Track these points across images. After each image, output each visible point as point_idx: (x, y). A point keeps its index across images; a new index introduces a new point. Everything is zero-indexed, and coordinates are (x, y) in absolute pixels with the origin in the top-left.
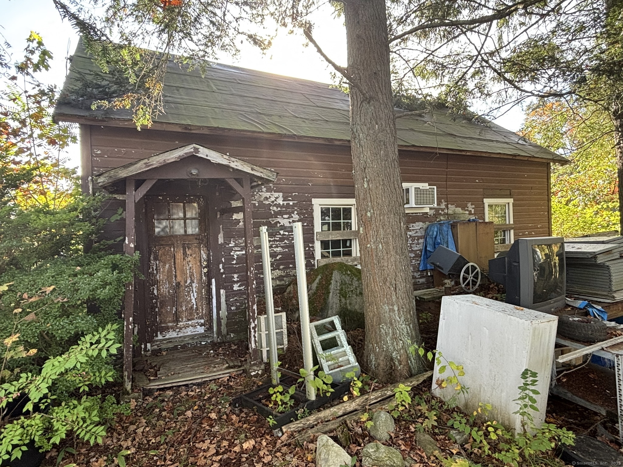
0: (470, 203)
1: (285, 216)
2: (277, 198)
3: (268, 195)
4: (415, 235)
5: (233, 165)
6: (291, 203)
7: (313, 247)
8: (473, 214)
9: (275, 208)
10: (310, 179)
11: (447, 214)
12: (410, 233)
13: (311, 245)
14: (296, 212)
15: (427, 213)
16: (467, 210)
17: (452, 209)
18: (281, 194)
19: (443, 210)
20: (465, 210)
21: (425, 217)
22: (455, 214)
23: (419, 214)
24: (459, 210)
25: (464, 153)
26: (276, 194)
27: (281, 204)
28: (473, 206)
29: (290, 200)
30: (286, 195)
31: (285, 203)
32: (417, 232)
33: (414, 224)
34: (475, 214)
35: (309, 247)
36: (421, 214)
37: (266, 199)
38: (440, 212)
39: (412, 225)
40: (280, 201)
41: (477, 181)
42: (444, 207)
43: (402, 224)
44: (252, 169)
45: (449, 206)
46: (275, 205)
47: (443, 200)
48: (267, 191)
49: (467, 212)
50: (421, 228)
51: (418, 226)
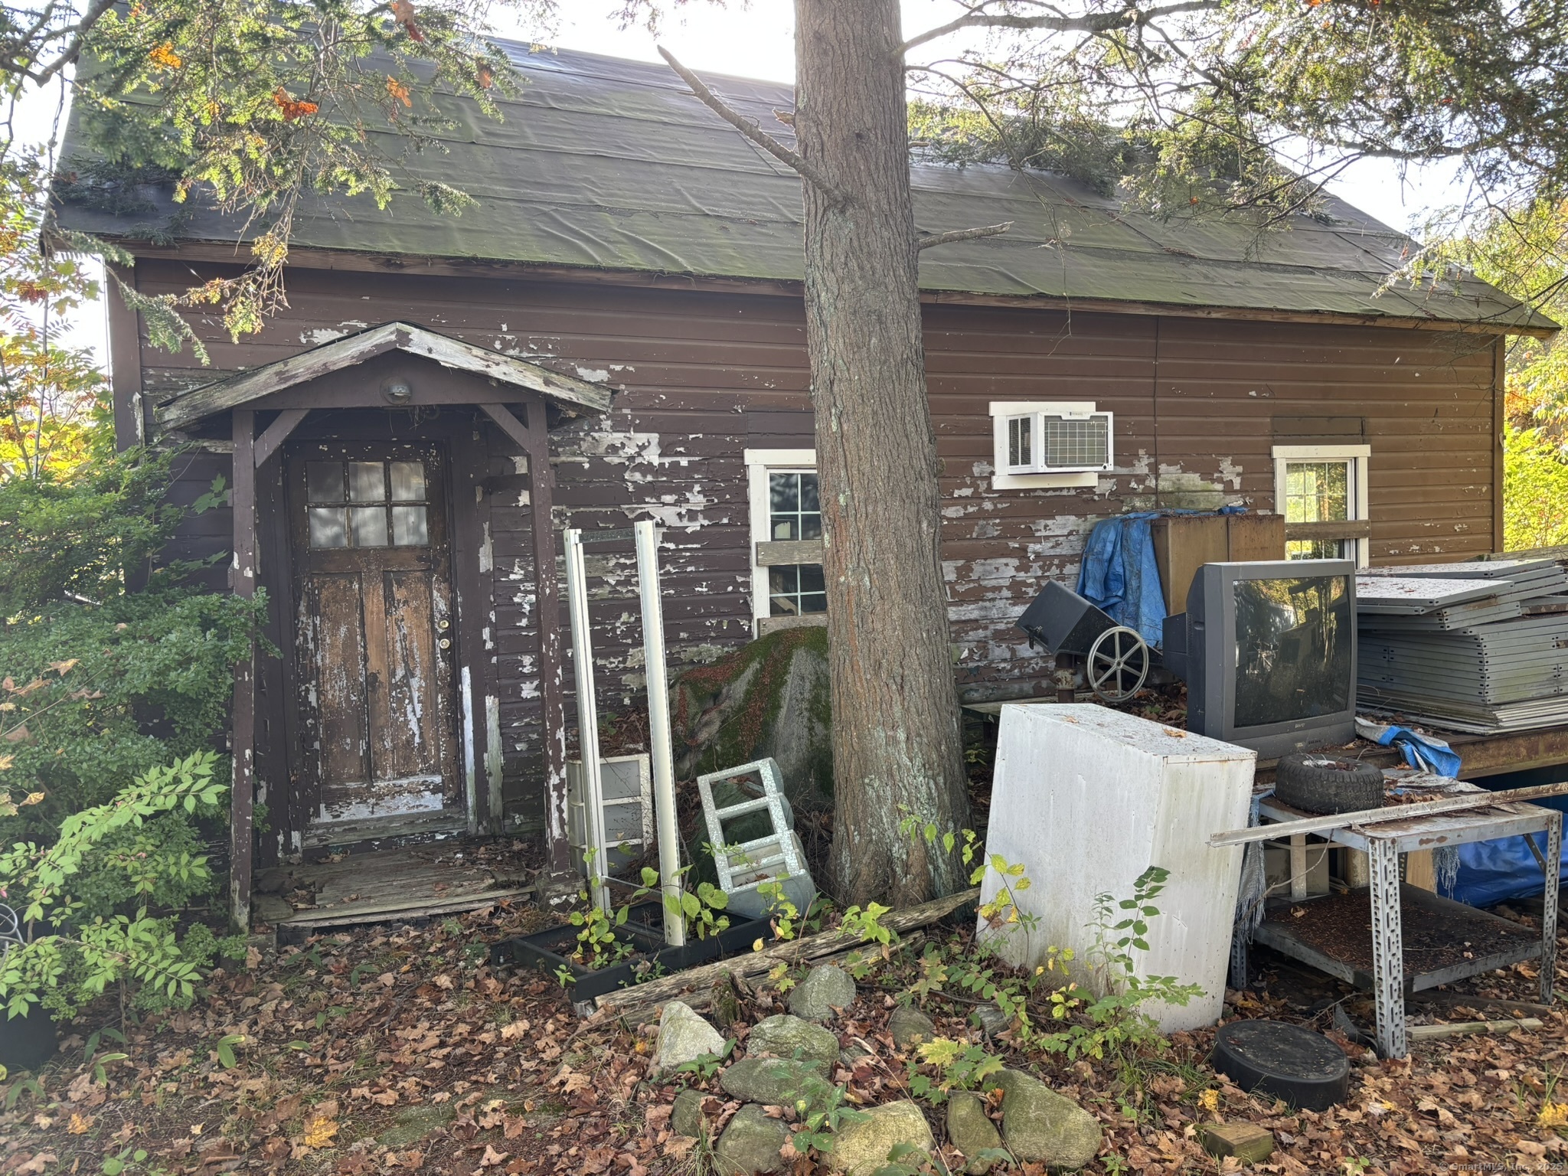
0: (1229, 460)
1: (668, 498)
2: (642, 448)
3: (617, 438)
4: (1052, 552)
5: (496, 372)
6: (684, 462)
7: (747, 585)
8: (1236, 492)
9: (638, 476)
10: (738, 393)
11: (1156, 492)
12: (1038, 547)
13: (740, 579)
14: (697, 488)
15: (1090, 489)
16: (1220, 480)
17: (1170, 476)
18: (655, 437)
19: (1140, 479)
20: (1213, 481)
21: (1086, 501)
22: (1179, 490)
23: (1065, 493)
24: (1193, 480)
25: (1200, 314)
26: (641, 438)
27: (656, 463)
28: (1240, 469)
29: (681, 454)
30: (671, 438)
31: (667, 461)
32: (1058, 544)
33: (1049, 522)
34: (1242, 491)
35: (737, 585)
36: (1073, 493)
37: (613, 449)
38: (1133, 485)
39: (1043, 522)
40: (653, 456)
41: (1253, 393)
42: (1146, 470)
43: (924, 525)
44: (547, 382)
45: (1163, 467)
46: (640, 468)
47: (1141, 452)
48: (615, 429)
49: (1219, 487)
50: (1070, 533)
51: (1064, 526)
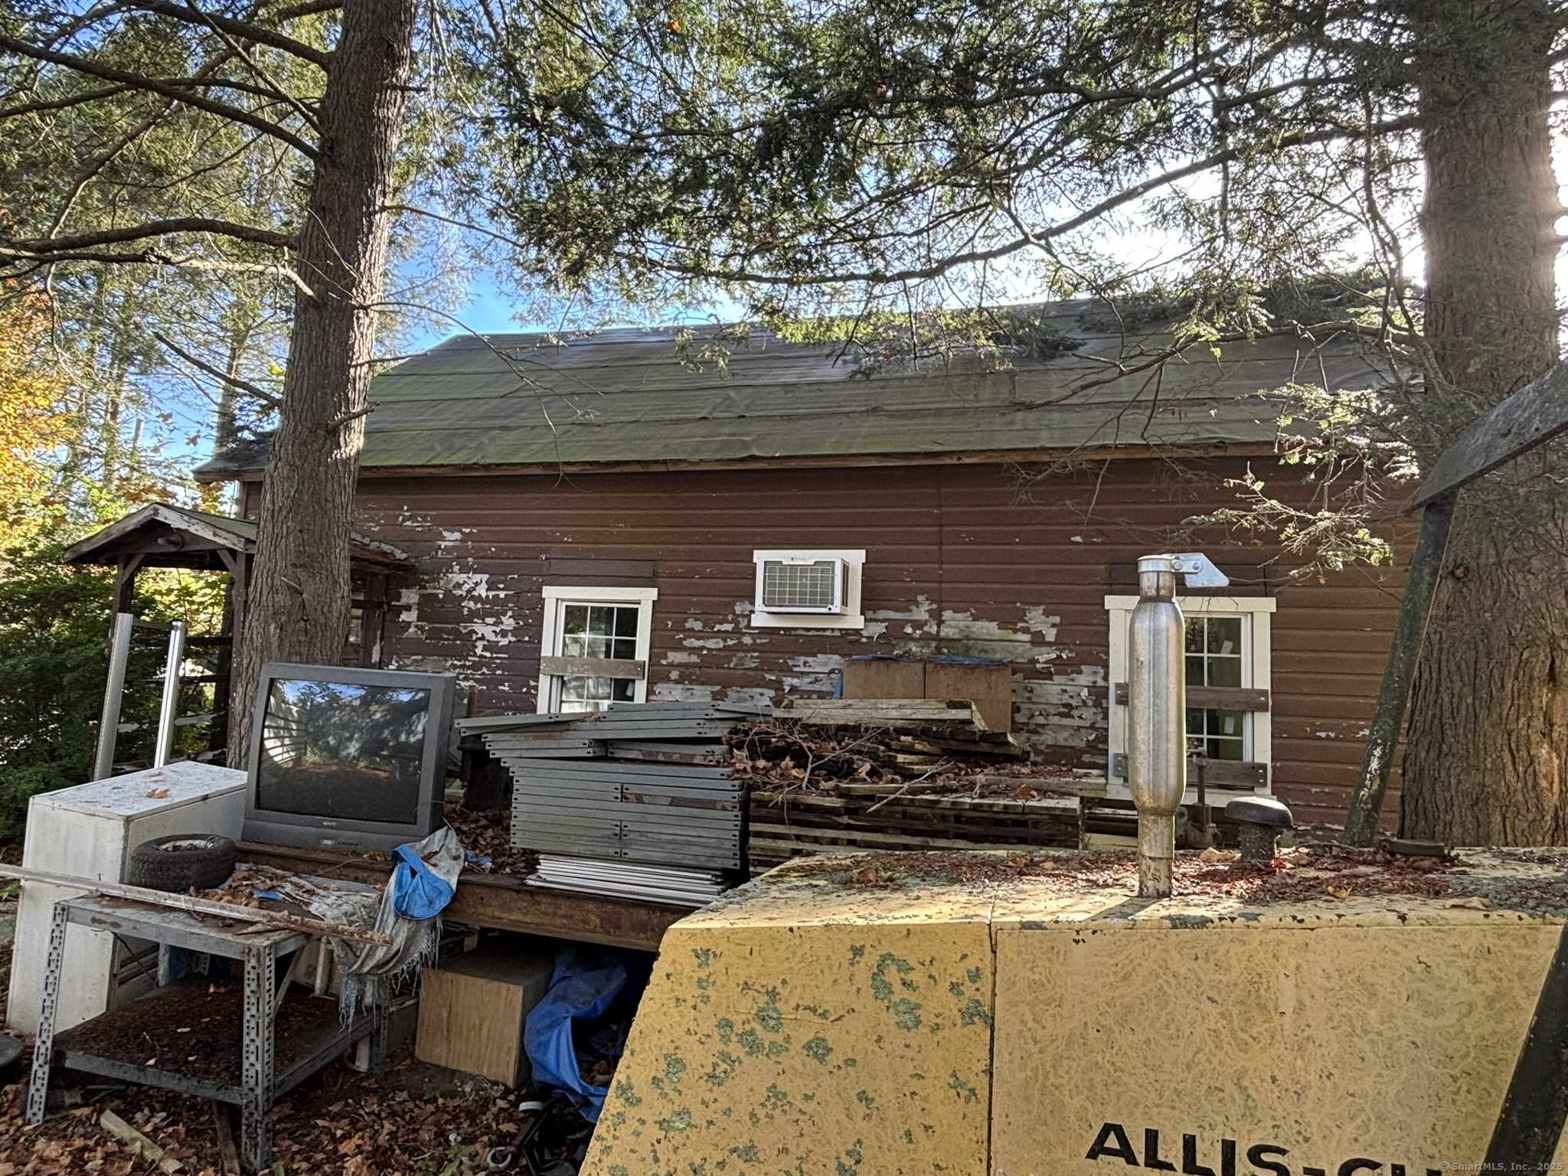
0: (1041, 609)
1: (489, 620)
2: (477, 584)
3: (461, 578)
4: (810, 688)
5: (192, 529)
6: (502, 595)
7: (536, 688)
8: (1050, 644)
9: (472, 604)
10: (544, 546)
11: (937, 638)
12: (796, 681)
13: (532, 683)
14: (510, 613)
15: (857, 631)
16: (1026, 631)
17: (955, 624)
18: (486, 577)
19: (918, 625)
20: (1015, 631)
21: (851, 642)
22: (968, 638)
23: (828, 633)
24: (989, 628)
26: (477, 577)
27: (484, 595)
28: (1057, 620)
29: (499, 589)
30: (494, 578)
31: (491, 594)
32: (816, 680)
33: (810, 659)
34: (1057, 644)
35: (529, 687)
36: (838, 634)
37: (459, 586)
38: (909, 630)
39: (802, 659)
40: (482, 591)
41: (1078, 539)
42: (926, 616)
45: (947, 614)
46: (473, 598)
47: (920, 598)
48: (461, 571)
49: (1027, 637)
50: (832, 672)
51: (826, 664)
